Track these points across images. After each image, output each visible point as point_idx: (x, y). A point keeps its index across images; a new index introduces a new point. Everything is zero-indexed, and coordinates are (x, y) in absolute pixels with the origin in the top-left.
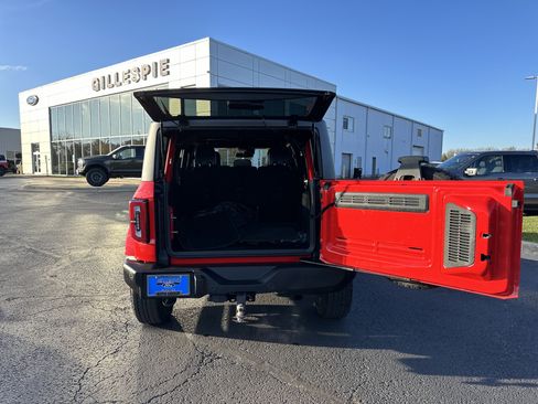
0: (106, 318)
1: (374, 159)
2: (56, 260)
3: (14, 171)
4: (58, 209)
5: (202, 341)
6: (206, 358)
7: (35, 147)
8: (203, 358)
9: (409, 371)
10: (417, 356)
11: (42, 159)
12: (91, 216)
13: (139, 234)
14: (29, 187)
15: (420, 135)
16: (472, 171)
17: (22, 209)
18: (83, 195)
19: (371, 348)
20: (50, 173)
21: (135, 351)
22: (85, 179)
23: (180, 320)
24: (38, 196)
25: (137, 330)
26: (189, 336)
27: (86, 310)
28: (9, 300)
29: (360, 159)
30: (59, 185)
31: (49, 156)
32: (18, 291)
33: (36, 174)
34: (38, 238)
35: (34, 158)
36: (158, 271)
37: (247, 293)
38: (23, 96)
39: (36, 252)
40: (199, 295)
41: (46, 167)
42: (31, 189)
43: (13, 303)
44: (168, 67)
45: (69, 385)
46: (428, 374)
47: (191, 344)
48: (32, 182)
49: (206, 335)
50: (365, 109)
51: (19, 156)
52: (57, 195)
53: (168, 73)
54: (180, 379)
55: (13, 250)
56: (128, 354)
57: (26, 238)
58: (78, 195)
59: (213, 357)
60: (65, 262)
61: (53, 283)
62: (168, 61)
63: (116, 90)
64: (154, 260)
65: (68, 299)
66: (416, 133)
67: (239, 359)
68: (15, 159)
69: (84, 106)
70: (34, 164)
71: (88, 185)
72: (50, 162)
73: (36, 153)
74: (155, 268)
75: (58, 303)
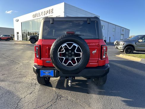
0: (30, 82)
1: (110, 37)
2: (19, 63)
3: (13, 39)
4: (22, 49)
5: (58, 91)
6: (59, 97)
7: (18, 33)
8: (58, 97)
9: (127, 105)
10: (129, 100)
11: (19, 36)
12: (30, 51)
13: (38, 56)
14: (15, 44)
15: (123, 31)
16: (140, 41)
17: (12, 49)
18: (29, 46)
19: (113, 96)
20: (22, 40)
21: (37, 93)
22: (30, 42)
23: (52, 83)
24: (17, 46)
25: (38, 86)
26: (54, 89)
27: (24, 79)
28: (3, 75)
29: (106, 37)
30: (23, 43)
31: (21, 36)
32: (6, 72)
33: (18, 40)
34: (15, 57)
35: (17, 36)
36: (44, 68)
37: (72, 77)
38: (15, 19)
39: (14, 61)
40: (57, 77)
41: (20, 39)
42: (16, 44)
43: (4, 76)
44: (53, 11)
45: (14, 104)
46: (134, 106)
47: (54, 92)
48: (17, 42)
49: (59, 89)
50: (108, 23)
51: (14, 36)
52: (22, 46)
53: (53, 13)
54: (50, 104)
55: (8, 60)
56: (34, 94)
57: (12, 57)
58: (28, 46)
59: (61, 97)
60: (21, 64)
61: (16, 70)
62: (53, 9)
63: (39, 17)
64: (42, 65)
65: (20, 75)
66: (122, 30)
67: (69, 98)
68: (13, 36)
69: (30, 22)
70: (17, 38)
71: (31, 43)
72: (21, 37)
73: (18, 35)
74: (42, 67)
75: (16, 76)
